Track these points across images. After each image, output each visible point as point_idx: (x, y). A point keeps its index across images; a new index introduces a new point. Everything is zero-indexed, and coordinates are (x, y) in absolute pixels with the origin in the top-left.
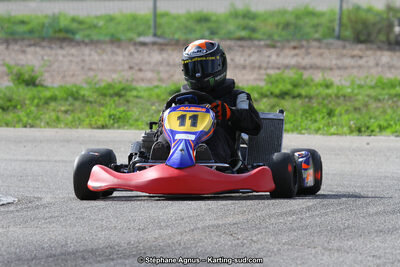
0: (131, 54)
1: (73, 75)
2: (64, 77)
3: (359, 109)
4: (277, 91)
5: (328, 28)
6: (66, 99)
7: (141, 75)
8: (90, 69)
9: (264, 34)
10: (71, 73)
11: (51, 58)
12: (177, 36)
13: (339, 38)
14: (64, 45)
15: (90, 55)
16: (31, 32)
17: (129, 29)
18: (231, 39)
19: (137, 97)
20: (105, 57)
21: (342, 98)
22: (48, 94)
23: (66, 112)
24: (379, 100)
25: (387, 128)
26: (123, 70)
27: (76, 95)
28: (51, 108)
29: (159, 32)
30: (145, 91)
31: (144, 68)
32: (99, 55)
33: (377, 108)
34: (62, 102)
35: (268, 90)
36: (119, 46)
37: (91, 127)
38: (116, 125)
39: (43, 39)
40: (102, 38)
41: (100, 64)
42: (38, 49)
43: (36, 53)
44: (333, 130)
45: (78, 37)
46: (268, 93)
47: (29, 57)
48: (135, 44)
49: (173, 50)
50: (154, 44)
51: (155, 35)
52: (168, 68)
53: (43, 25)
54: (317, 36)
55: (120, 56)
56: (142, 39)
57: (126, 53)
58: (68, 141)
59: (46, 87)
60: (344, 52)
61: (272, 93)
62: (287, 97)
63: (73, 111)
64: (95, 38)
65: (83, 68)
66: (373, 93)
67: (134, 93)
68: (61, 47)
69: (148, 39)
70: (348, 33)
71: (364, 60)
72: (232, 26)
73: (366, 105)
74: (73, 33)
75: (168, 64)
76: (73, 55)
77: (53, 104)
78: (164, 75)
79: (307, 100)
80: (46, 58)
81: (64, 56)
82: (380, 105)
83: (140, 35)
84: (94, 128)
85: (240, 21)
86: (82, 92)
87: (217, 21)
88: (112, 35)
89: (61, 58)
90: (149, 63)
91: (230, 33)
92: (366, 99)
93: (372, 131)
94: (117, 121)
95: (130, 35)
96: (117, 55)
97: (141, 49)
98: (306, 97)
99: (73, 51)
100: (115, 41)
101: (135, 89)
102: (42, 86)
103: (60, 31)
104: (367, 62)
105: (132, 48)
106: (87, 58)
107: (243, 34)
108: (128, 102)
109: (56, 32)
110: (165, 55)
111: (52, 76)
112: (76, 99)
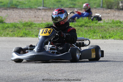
0: (35, 12)
1: (16, 19)
2: (14, 20)
3: (106, 30)
4: (80, 25)
5: (99, 4)
6: (13, 27)
7: (38, 19)
8: (22, 17)
9: (78, 6)
10: (16, 18)
11: (9, 14)
12: (50, 7)
13: (102, 7)
14: (14, 10)
15: (22, 13)
16: (4, 5)
17: (35, 5)
18: (67, 8)
19: (35, 26)
20: (27, 13)
21: (101, 27)
22: (7, 26)
23: (12, 31)
24: (112, 28)
25: (112, 37)
26: (32, 18)
27: (16, 26)
28: (7, 30)
29: (45, 5)
30: (38, 24)
31: (39, 17)
32: (25, 13)
33: (112, 30)
34: (11, 28)
35: (77, 24)
36: (32, 10)
37: (18, 36)
38: (25, 36)
39: (8, 8)
40: (26, 7)
41: (25, 16)
42: (6, 11)
43: (5, 12)
44: (94, 38)
45: (18, 7)
46: (77, 25)
47: (3, 13)
48: (37, 9)
49: (49, 11)
50: (43, 9)
51: (43, 6)
52: (47, 17)
53: (8, 3)
54: (95, 7)
55: (32, 13)
56: (39, 8)
57: (34, 12)
58: (9, 41)
59: (6, 23)
60: (104, 12)
61: (78, 25)
62: (83, 27)
63: (14, 31)
64: (24, 7)
65: (20, 17)
66: (111, 25)
67: (34, 25)
68: (13, 11)
69: (41, 8)
70: (105, 6)
71: (110, 14)
72: (68, 3)
73: (108, 29)
74: (17, 6)
75: (47, 16)
76: (17, 13)
77: (8, 29)
78: (45, 19)
79: (89, 27)
80: (8, 14)
81: (14, 13)
82: (112, 29)
83: (38, 6)
84: (18, 37)
85: (71, 2)
86: (18, 25)
87: (63, 2)
88: (30, 6)
89: (13, 14)
90: (41, 15)
91: (67, 6)
92: (108, 27)
93: (107, 38)
94: (26, 35)
95: (35, 6)
96: (31, 12)
97: (39, 11)
98: (89, 26)
99: (17, 12)
100: (31, 8)
101: (35, 24)
102: (5, 23)
103: (13, 5)
104: (111, 15)
105: (36, 11)
106: (21, 14)
107: (72, 6)
108: (32, 28)
109: (12, 5)
110: (46, 13)
111: (10, 20)
112: (15, 27)
